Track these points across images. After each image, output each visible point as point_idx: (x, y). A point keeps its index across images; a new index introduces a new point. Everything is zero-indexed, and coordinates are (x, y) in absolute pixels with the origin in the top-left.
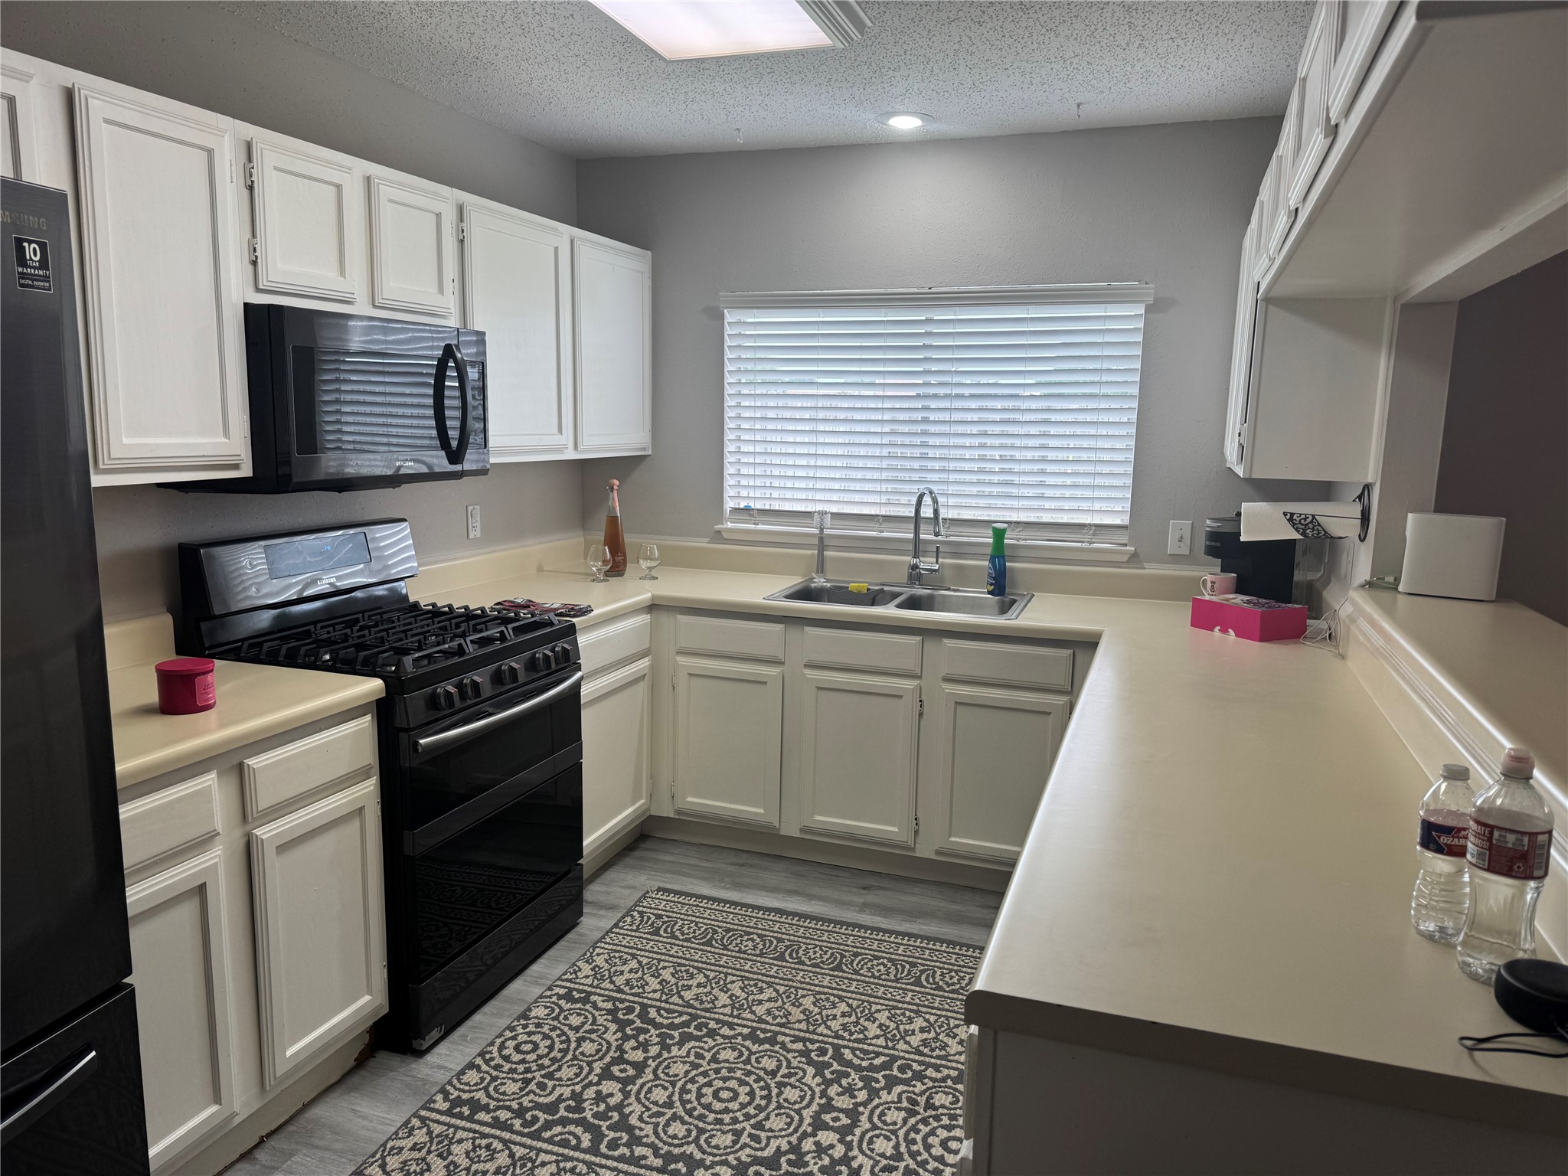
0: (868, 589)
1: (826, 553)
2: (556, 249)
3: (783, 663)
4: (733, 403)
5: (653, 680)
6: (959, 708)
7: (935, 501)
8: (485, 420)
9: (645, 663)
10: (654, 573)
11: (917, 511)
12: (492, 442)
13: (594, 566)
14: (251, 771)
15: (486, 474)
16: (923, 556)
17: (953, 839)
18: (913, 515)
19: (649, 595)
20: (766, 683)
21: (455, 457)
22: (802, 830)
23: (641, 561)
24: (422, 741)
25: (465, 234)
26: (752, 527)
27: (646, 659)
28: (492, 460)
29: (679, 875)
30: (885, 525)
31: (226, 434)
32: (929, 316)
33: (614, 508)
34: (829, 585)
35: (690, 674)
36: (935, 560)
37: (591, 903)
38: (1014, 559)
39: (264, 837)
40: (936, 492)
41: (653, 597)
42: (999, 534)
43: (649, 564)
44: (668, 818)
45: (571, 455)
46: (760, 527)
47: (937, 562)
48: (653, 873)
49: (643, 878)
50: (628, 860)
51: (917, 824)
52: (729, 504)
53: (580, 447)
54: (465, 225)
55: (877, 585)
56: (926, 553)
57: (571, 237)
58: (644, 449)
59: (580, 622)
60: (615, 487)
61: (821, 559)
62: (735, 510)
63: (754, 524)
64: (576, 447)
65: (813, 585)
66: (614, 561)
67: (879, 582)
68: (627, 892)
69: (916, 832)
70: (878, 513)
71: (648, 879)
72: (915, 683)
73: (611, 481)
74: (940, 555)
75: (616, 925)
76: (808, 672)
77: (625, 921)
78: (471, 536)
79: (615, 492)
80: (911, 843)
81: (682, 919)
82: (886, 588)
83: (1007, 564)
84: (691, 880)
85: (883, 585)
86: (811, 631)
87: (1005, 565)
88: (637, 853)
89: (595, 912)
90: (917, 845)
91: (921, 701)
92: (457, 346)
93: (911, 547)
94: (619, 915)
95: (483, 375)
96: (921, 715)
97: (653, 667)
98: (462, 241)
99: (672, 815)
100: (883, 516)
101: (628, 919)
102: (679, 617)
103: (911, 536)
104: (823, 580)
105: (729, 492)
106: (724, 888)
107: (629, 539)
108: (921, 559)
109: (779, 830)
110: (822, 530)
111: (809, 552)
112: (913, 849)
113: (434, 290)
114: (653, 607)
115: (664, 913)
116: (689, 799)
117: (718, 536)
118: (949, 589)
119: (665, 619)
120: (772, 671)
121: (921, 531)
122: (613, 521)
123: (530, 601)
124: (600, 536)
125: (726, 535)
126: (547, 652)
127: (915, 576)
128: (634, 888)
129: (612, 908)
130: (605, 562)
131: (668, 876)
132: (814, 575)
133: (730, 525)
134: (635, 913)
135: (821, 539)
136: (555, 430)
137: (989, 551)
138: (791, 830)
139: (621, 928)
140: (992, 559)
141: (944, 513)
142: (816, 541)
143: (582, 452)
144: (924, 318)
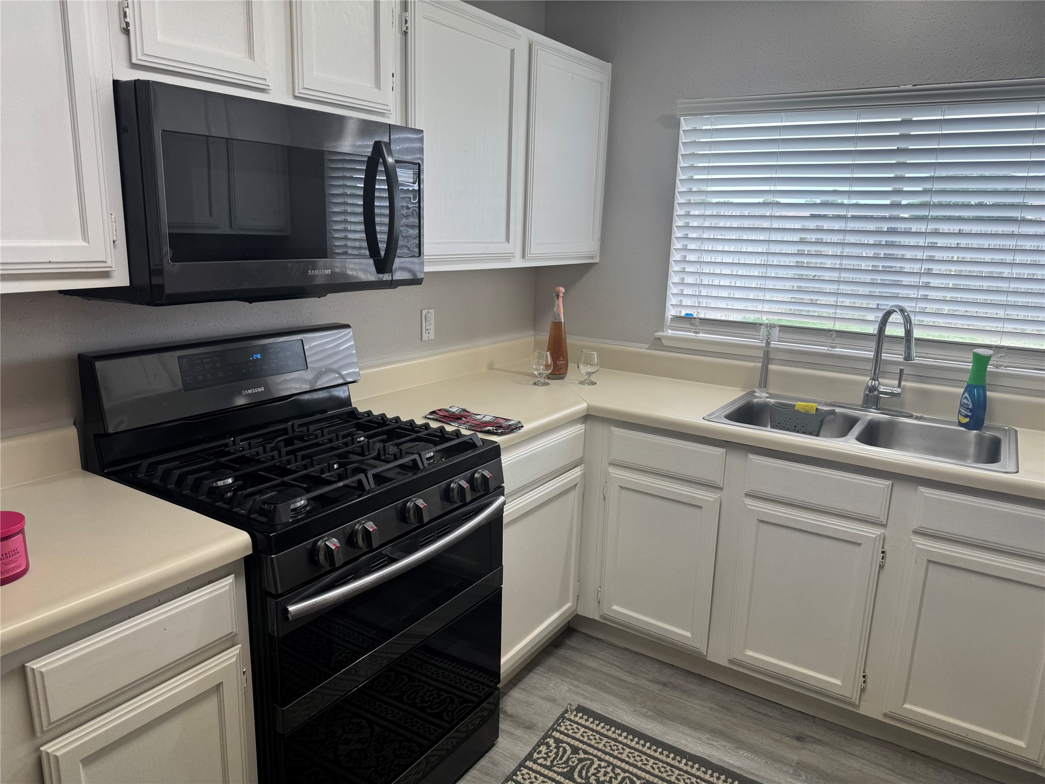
0: (817, 409)
1: (770, 366)
2: (513, 51)
3: (721, 489)
4: (682, 213)
5: (584, 488)
6: (931, 566)
7: (907, 321)
8: (420, 227)
9: (577, 472)
10: (593, 379)
11: (881, 329)
12: (427, 249)
13: (536, 370)
14: (38, 677)
15: (421, 283)
16: (882, 377)
17: (907, 706)
18: (876, 332)
19: (584, 405)
20: (701, 507)
21: (383, 265)
22: (730, 661)
23: (581, 367)
24: (291, 608)
25: (408, 25)
26: (691, 335)
27: (578, 469)
28: (427, 269)
29: (600, 689)
30: (838, 341)
31: (85, 236)
32: (907, 117)
33: (559, 315)
34: (773, 401)
35: (621, 487)
36: (896, 382)
37: (510, 716)
38: (995, 387)
39: (58, 754)
40: (908, 309)
41: (589, 408)
42: (981, 362)
43: (589, 369)
44: (593, 620)
45: (518, 263)
46: (702, 336)
47: (899, 386)
48: (576, 683)
49: (565, 688)
50: (552, 661)
51: (864, 682)
52: (671, 312)
53: (528, 255)
54: (408, 14)
55: (827, 405)
56: (885, 374)
57: (529, 41)
58: (592, 257)
59: (504, 442)
60: (561, 295)
61: (765, 371)
62: (677, 318)
63: (695, 332)
64: (523, 256)
65: (755, 400)
66: (555, 365)
67: (829, 401)
68: (547, 705)
69: (863, 690)
70: (831, 328)
71: (570, 690)
72: (878, 531)
73: (557, 288)
74: (904, 377)
75: (529, 757)
76: (749, 502)
77: (540, 752)
78: (425, 337)
79: (561, 299)
80: (855, 699)
81: (600, 759)
82: (838, 410)
83: (988, 393)
84: (612, 698)
85: (834, 406)
86: (756, 459)
87: (985, 396)
88: (562, 652)
89: (512, 730)
90: (862, 703)
91: (883, 552)
92: (388, 145)
93: (870, 366)
94: (536, 740)
95: (419, 178)
96: (881, 567)
97: (584, 476)
98: (406, 33)
99: (597, 618)
100: (836, 331)
101: (543, 749)
102: (614, 429)
103: (871, 354)
104: (766, 395)
105: (672, 300)
106: (645, 716)
107: (572, 341)
108: (880, 380)
109: (706, 656)
110: (768, 343)
111: (752, 364)
112: (858, 707)
113: (370, 84)
114: (588, 417)
115: (580, 745)
116: (615, 607)
117: (658, 343)
118: (911, 416)
119: (600, 430)
120: (709, 496)
121: (883, 350)
122: (557, 326)
123: (465, 410)
124: (545, 337)
125: (665, 343)
126: (464, 484)
127: (872, 398)
128: (554, 701)
129: (529, 727)
130: (547, 366)
131: (590, 689)
132: (756, 390)
133: (670, 332)
134: (551, 741)
135: (767, 354)
136: (503, 239)
137: (966, 377)
138: (719, 656)
139: (535, 762)
140: (969, 389)
141: (917, 333)
142: (760, 354)
143: (530, 260)
144: (900, 119)
